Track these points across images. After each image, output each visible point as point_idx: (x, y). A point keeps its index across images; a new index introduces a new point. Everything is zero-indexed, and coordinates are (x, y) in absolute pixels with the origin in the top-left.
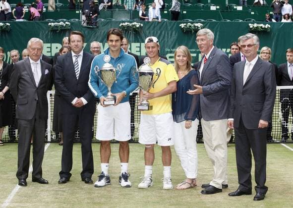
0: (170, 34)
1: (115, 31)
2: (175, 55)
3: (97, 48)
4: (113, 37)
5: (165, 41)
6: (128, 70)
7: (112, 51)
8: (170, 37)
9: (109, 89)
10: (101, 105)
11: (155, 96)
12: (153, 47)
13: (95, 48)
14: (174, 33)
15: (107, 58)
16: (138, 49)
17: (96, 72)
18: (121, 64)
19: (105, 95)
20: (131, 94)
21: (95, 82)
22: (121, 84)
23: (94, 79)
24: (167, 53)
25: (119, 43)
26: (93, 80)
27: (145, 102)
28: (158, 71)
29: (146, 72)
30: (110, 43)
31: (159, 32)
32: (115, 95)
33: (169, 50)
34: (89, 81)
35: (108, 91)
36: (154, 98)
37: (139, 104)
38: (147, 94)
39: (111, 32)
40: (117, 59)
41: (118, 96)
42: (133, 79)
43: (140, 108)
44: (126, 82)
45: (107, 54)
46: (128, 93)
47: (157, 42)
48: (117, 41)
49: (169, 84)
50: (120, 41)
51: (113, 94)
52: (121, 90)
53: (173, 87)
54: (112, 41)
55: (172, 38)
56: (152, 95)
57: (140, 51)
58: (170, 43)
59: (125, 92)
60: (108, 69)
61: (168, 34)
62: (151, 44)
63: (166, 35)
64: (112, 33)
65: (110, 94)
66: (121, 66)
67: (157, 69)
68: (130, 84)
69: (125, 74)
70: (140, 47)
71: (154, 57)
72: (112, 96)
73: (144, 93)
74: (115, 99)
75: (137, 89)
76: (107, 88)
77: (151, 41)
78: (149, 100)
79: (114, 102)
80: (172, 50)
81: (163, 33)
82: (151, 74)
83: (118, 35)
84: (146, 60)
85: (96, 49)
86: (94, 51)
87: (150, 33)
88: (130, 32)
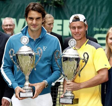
0: (99, 10)
1: (36, 6)
2: (107, 37)
3: (10, 25)
4: (34, 14)
5: (93, 19)
6: (51, 54)
7: (32, 31)
8: (99, 13)
9: (27, 77)
10: (17, 97)
11: (82, 86)
12: (79, 28)
13: (7, 26)
14: (104, 8)
15: (25, 40)
16: (60, 28)
17: (11, 56)
18: (42, 48)
19: (21, 84)
20: (53, 84)
21: (9, 68)
22: (42, 71)
23: (9, 64)
24: (96, 33)
25: (40, 22)
26: (7, 65)
27: (69, 94)
28: (86, 56)
29: (71, 57)
30: (30, 22)
31: (86, 7)
32: (34, 85)
33: (98, 30)
34: (2, 66)
35: (25, 80)
36: (80, 89)
37: (62, 96)
38: (72, 84)
39: (31, 8)
40: (37, 40)
41: (38, 86)
42: (56, 65)
43: (62, 101)
44: (48, 70)
45: (25, 34)
46: (50, 83)
47: (85, 21)
48: (38, 18)
49: (98, 72)
50: (41, 19)
51: (31, 84)
52: (41, 79)
53: (103, 76)
54: (32, 19)
55: (102, 15)
56: (78, 85)
57: (62, 30)
58: (99, 21)
59: (46, 81)
60: (25, 53)
61: (97, 9)
62: (77, 24)
63: (95, 11)
64: (33, 9)
65: (27, 83)
66: (41, 50)
67: (85, 53)
68: (52, 72)
69: (46, 59)
70: (62, 25)
71: (80, 39)
72: (29, 86)
73: (68, 83)
74: (33, 90)
75: (60, 78)
76: (23, 76)
77: (77, 19)
78: (74, 92)
79: (32, 93)
80: (101, 29)
81: (91, 8)
82: (78, 60)
83: (39, 11)
84: (72, 42)
85: (9, 27)
86: (6, 29)
87: (74, 8)
88: (50, 5)
